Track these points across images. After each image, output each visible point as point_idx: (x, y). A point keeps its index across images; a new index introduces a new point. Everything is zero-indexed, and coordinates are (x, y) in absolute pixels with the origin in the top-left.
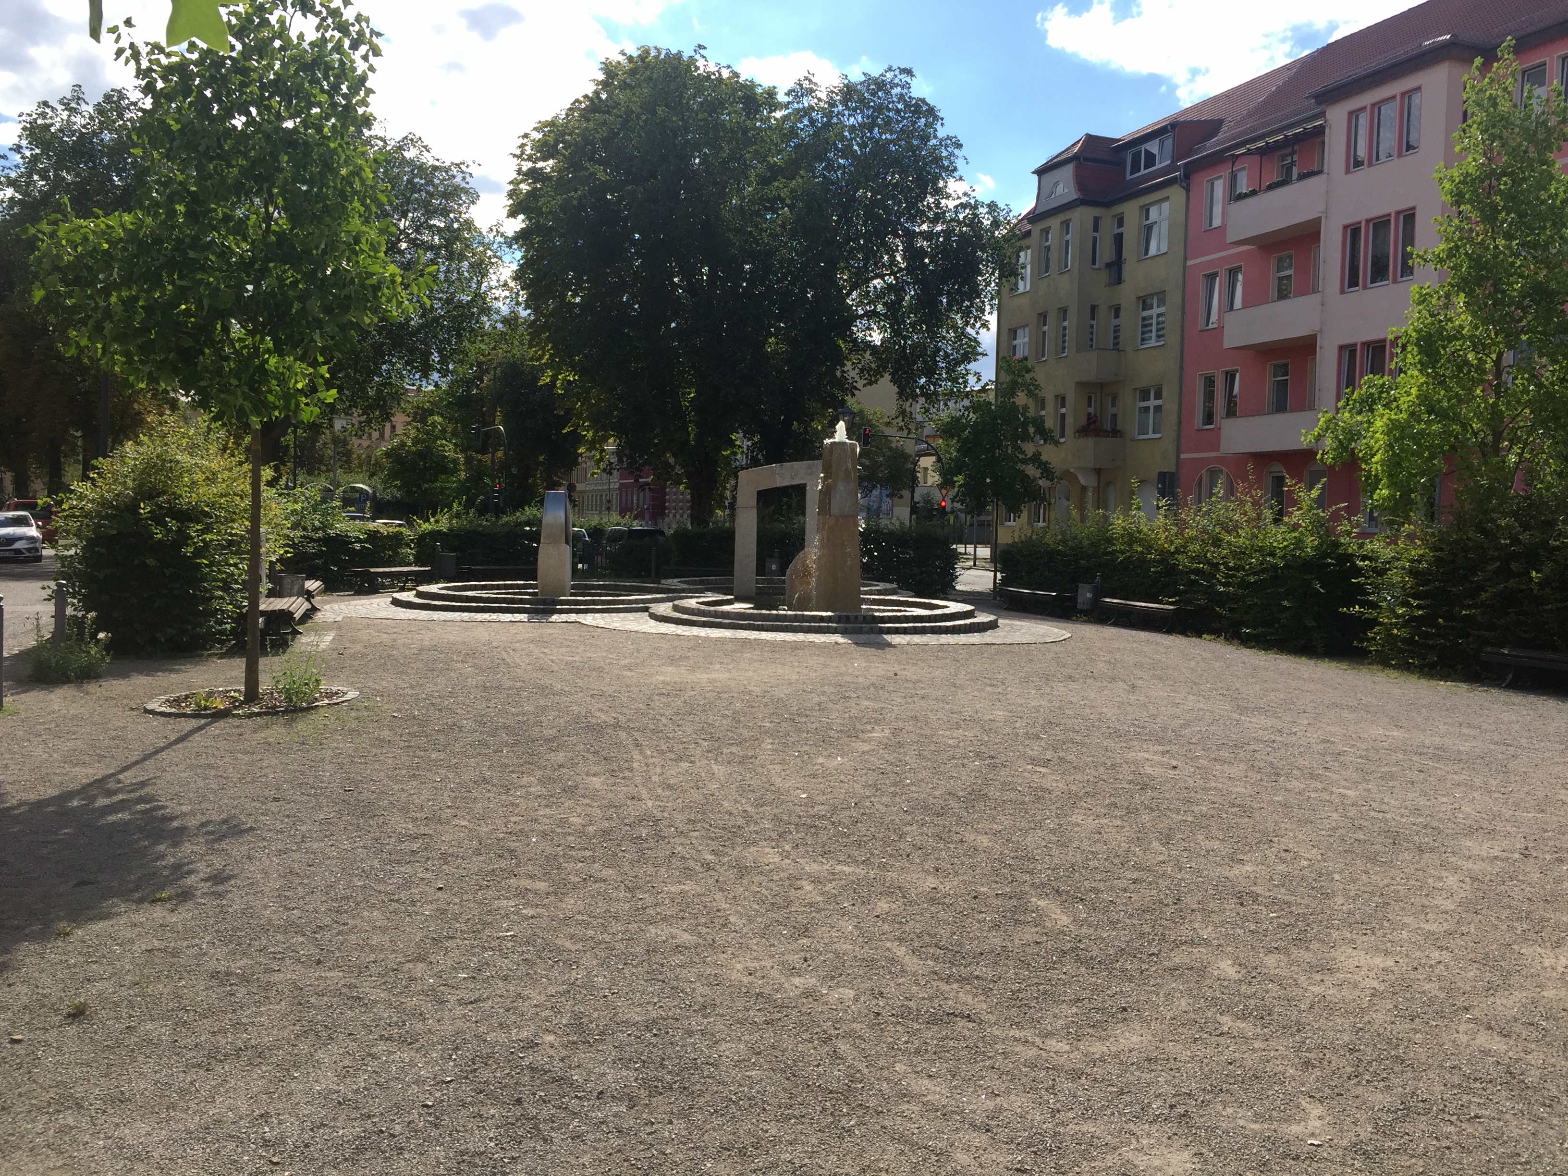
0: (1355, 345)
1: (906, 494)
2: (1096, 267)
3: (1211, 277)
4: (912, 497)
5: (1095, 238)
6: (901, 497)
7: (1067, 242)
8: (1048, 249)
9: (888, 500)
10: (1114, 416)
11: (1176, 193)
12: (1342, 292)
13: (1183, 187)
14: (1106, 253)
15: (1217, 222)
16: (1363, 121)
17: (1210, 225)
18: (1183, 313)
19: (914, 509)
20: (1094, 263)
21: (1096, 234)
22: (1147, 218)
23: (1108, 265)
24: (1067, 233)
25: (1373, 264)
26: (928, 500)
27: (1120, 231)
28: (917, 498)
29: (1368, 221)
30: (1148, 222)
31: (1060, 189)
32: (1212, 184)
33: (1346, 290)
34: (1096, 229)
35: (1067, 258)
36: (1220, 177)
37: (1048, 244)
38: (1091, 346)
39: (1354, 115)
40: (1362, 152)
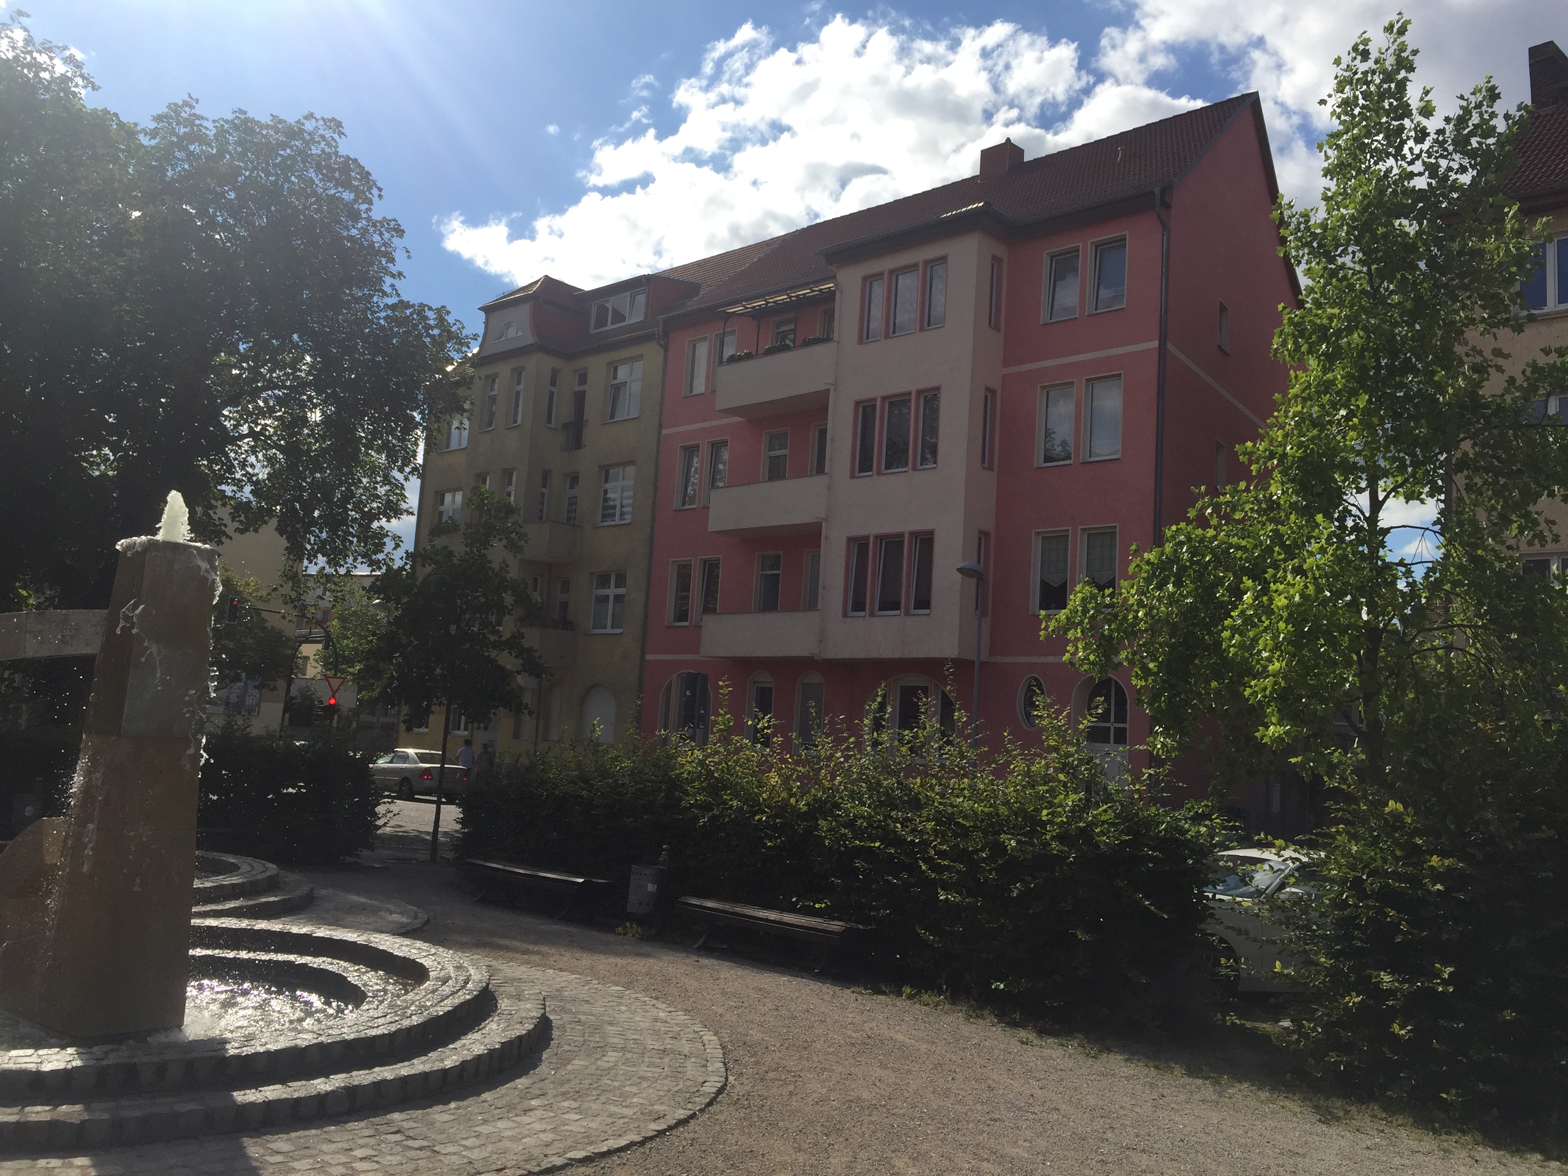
0: (867, 538)
1: (281, 684)
2: (552, 426)
3: (691, 451)
4: (288, 691)
5: (552, 393)
6: (275, 688)
7: (518, 394)
8: (493, 399)
9: (256, 692)
10: (565, 605)
11: (652, 353)
12: (852, 476)
13: (661, 345)
14: (564, 412)
15: (700, 386)
16: (879, 291)
17: (691, 391)
18: (656, 489)
19: (289, 705)
20: (549, 421)
21: (553, 389)
22: (615, 377)
23: (566, 426)
24: (519, 383)
25: (888, 448)
26: (307, 696)
27: (581, 388)
28: (294, 692)
29: (884, 398)
30: (615, 382)
31: (512, 333)
32: (694, 346)
33: (857, 474)
34: (553, 383)
35: (516, 412)
36: (705, 339)
37: (493, 393)
38: (541, 518)
39: (868, 280)
40: (877, 323)
